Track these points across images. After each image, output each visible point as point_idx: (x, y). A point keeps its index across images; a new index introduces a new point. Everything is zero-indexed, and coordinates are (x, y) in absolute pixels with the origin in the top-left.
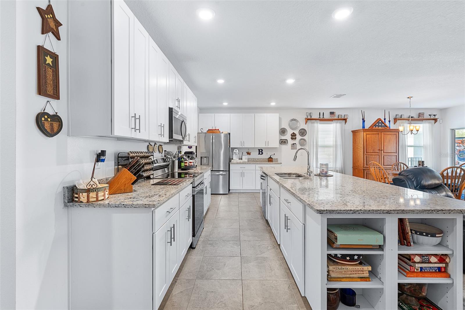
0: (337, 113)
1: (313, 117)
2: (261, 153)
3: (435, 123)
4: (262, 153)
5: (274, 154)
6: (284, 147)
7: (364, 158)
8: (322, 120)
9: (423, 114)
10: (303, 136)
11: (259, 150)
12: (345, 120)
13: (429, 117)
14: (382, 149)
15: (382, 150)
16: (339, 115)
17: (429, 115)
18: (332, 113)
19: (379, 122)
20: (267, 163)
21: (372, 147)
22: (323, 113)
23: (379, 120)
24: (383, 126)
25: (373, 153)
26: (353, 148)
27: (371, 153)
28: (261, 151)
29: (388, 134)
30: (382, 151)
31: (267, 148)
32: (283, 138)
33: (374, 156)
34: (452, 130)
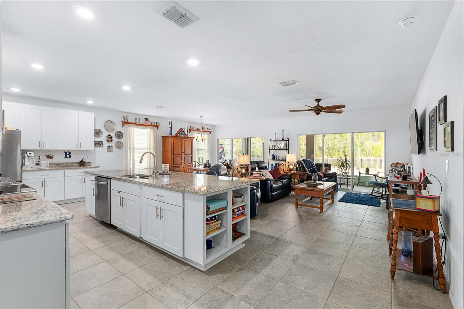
0: (151, 120)
1: (129, 121)
2: (68, 156)
3: (210, 134)
4: (70, 157)
5: (87, 157)
6: (98, 149)
8: (138, 124)
9: (204, 128)
10: (119, 139)
11: (66, 153)
12: (157, 127)
13: (207, 130)
16: (152, 122)
17: (208, 129)
18: (146, 119)
19: (181, 131)
20: (78, 167)
21: (177, 150)
22: (139, 118)
23: (181, 129)
24: (184, 134)
25: (178, 154)
26: (163, 151)
27: (176, 154)
28: (68, 154)
29: (187, 141)
30: (184, 153)
31: (79, 150)
32: (98, 139)
33: (178, 157)
34: (218, 139)
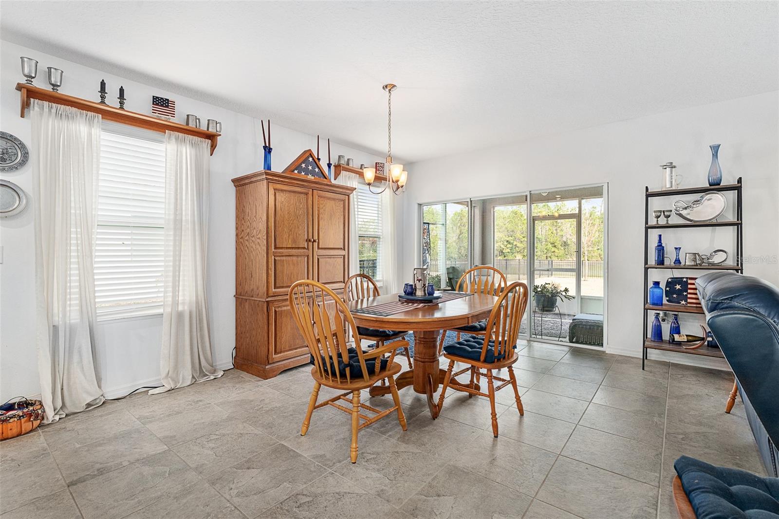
0: (184, 108)
7: (270, 266)
8: (117, 115)
9: (382, 166)
12: (212, 137)
14: (315, 239)
15: (314, 241)
16: (188, 116)
18: (161, 102)
19: (308, 159)
21: (291, 231)
22: (122, 91)
23: (308, 154)
24: (317, 174)
25: (293, 248)
26: (237, 235)
27: (287, 248)
29: (329, 199)
30: (316, 244)
33: (295, 258)
34: (420, 205)
